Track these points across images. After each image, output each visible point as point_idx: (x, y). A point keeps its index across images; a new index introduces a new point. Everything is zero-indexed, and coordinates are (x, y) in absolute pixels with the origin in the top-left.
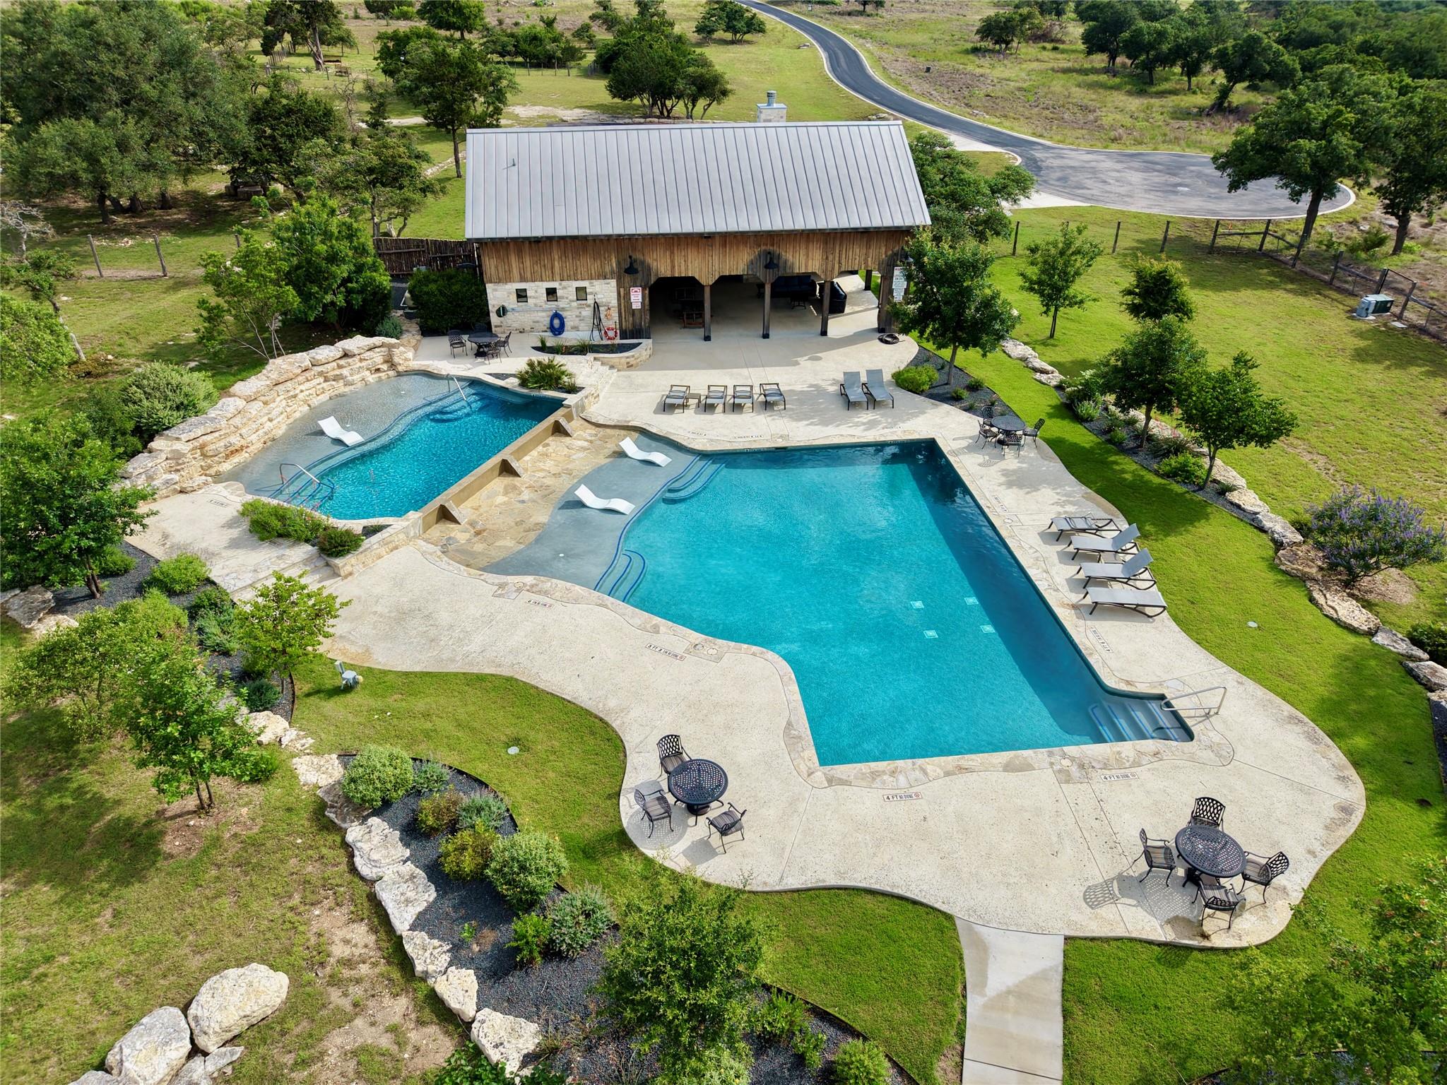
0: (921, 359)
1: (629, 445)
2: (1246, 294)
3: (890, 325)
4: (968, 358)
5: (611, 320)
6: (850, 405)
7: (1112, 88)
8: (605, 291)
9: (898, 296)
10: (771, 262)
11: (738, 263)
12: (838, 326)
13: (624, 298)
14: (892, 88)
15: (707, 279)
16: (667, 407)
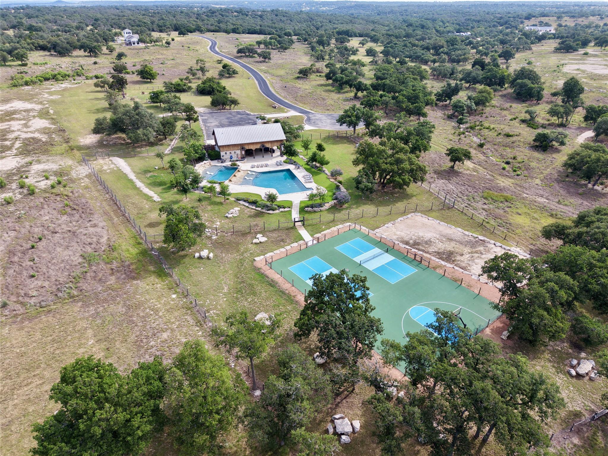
0: (287, 159)
1: (249, 172)
2: (340, 145)
3: (282, 154)
4: (293, 158)
5: (240, 156)
6: (278, 165)
7: (332, 91)
8: (239, 152)
9: (283, 150)
10: (263, 146)
11: (258, 146)
12: (274, 155)
13: (241, 153)
14: (277, 95)
15: (254, 149)
16: (252, 168)
